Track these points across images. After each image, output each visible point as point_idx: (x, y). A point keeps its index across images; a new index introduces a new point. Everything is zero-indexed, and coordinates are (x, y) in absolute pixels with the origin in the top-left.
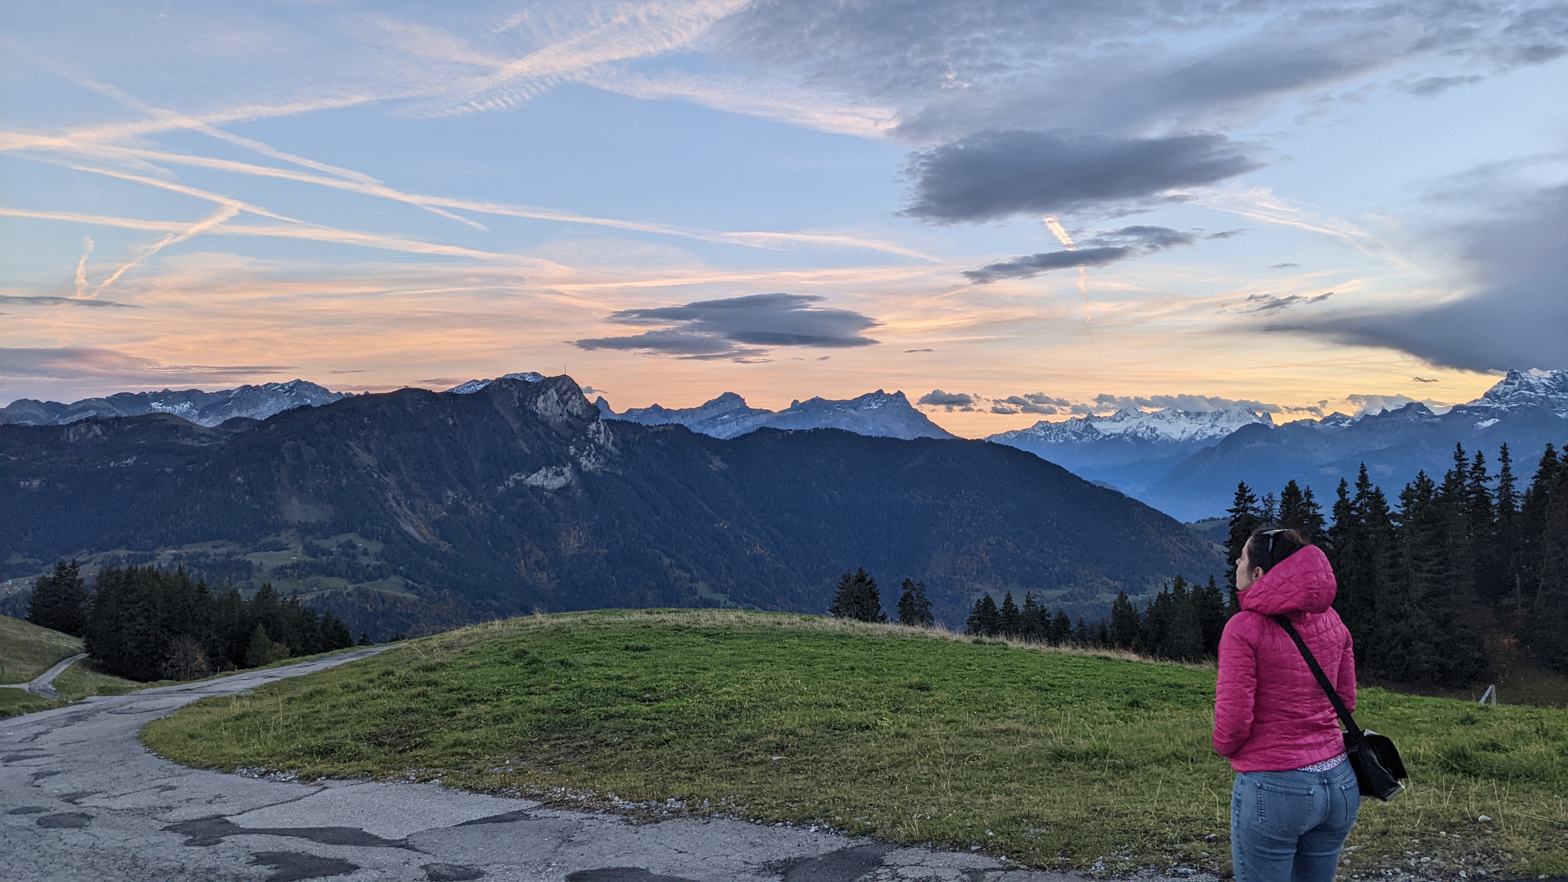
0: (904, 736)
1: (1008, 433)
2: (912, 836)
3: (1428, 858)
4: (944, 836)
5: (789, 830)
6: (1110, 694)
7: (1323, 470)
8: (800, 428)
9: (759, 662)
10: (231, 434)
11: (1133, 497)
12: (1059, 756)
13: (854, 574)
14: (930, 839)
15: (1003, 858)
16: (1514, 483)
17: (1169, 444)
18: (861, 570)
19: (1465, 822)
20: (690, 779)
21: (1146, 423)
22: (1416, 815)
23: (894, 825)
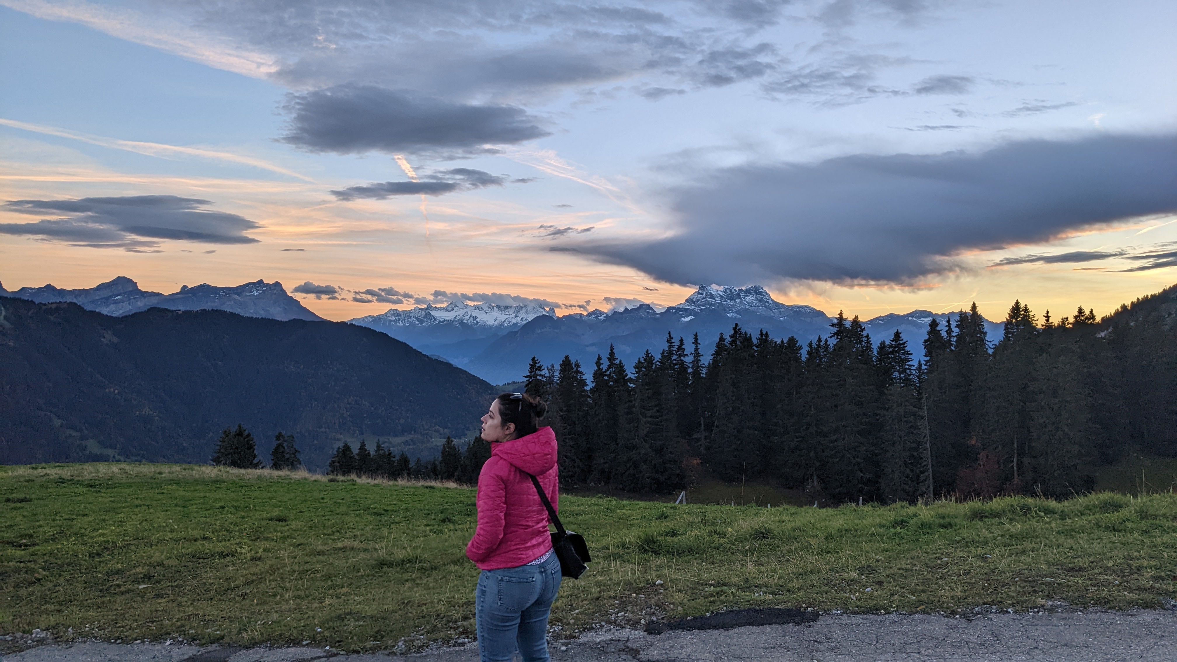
0: (260, 559)
1: (366, 317)
2: (253, 639)
3: (623, 613)
4: (281, 636)
5: (147, 646)
6: (429, 514)
7: (588, 349)
8: (188, 309)
9: (137, 506)
11: (459, 367)
12: (382, 564)
13: (234, 429)
14: (269, 640)
15: (328, 648)
16: (701, 358)
17: (486, 328)
18: (240, 426)
19: (648, 586)
20: (59, 611)
21: (469, 313)
22: (618, 584)
23: (240, 632)
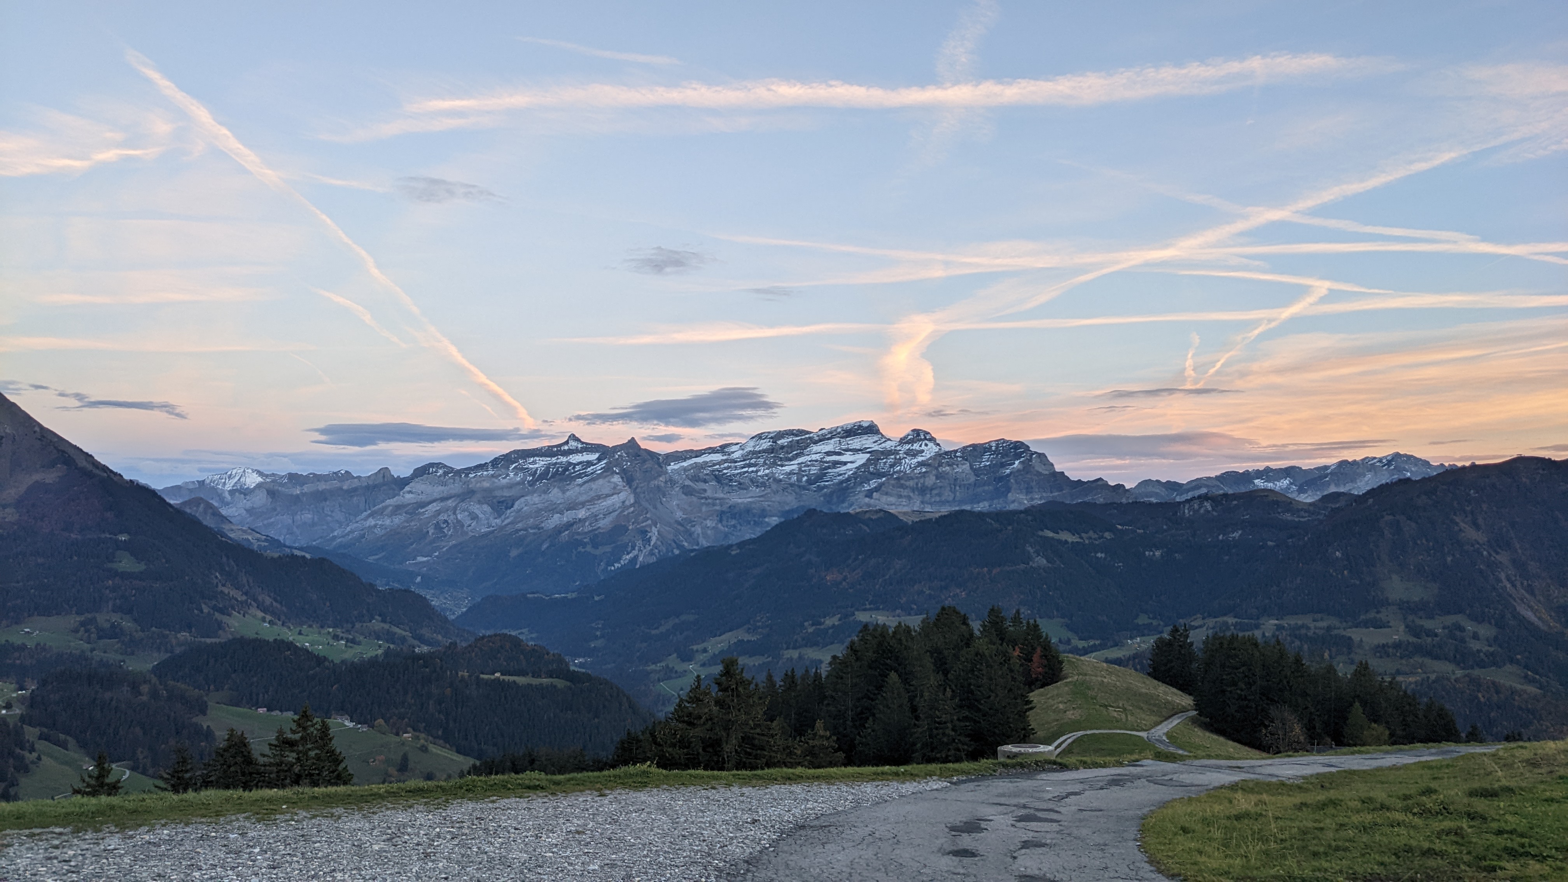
10: (1329, 509)
